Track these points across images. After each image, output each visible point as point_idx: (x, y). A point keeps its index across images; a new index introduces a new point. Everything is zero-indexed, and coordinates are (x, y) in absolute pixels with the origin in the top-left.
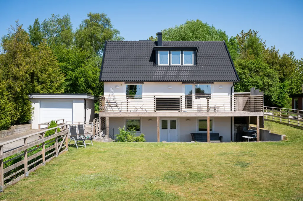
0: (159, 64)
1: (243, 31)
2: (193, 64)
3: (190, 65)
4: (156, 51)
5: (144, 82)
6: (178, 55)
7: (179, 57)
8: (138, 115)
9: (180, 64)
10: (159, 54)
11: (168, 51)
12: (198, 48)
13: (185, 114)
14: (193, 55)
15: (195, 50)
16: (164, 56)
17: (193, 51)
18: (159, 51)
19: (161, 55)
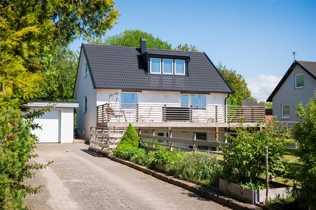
0: (151, 73)
1: (180, 45)
2: (184, 74)
3: (181, 74)
4: (148, 58)
5: (142, 91)
6: (170, 63)
7: (171, 66)
8: (149, 126)
9: (172, 73)
10: (151, 62)
11: (159, 59)
12: (190, 57)
13: (195, 125)
14: (185, 64)
15: (187, 59)
16: (156, 64)
17: (184, 60)
18: (151, 58)
19: (153, 63)
